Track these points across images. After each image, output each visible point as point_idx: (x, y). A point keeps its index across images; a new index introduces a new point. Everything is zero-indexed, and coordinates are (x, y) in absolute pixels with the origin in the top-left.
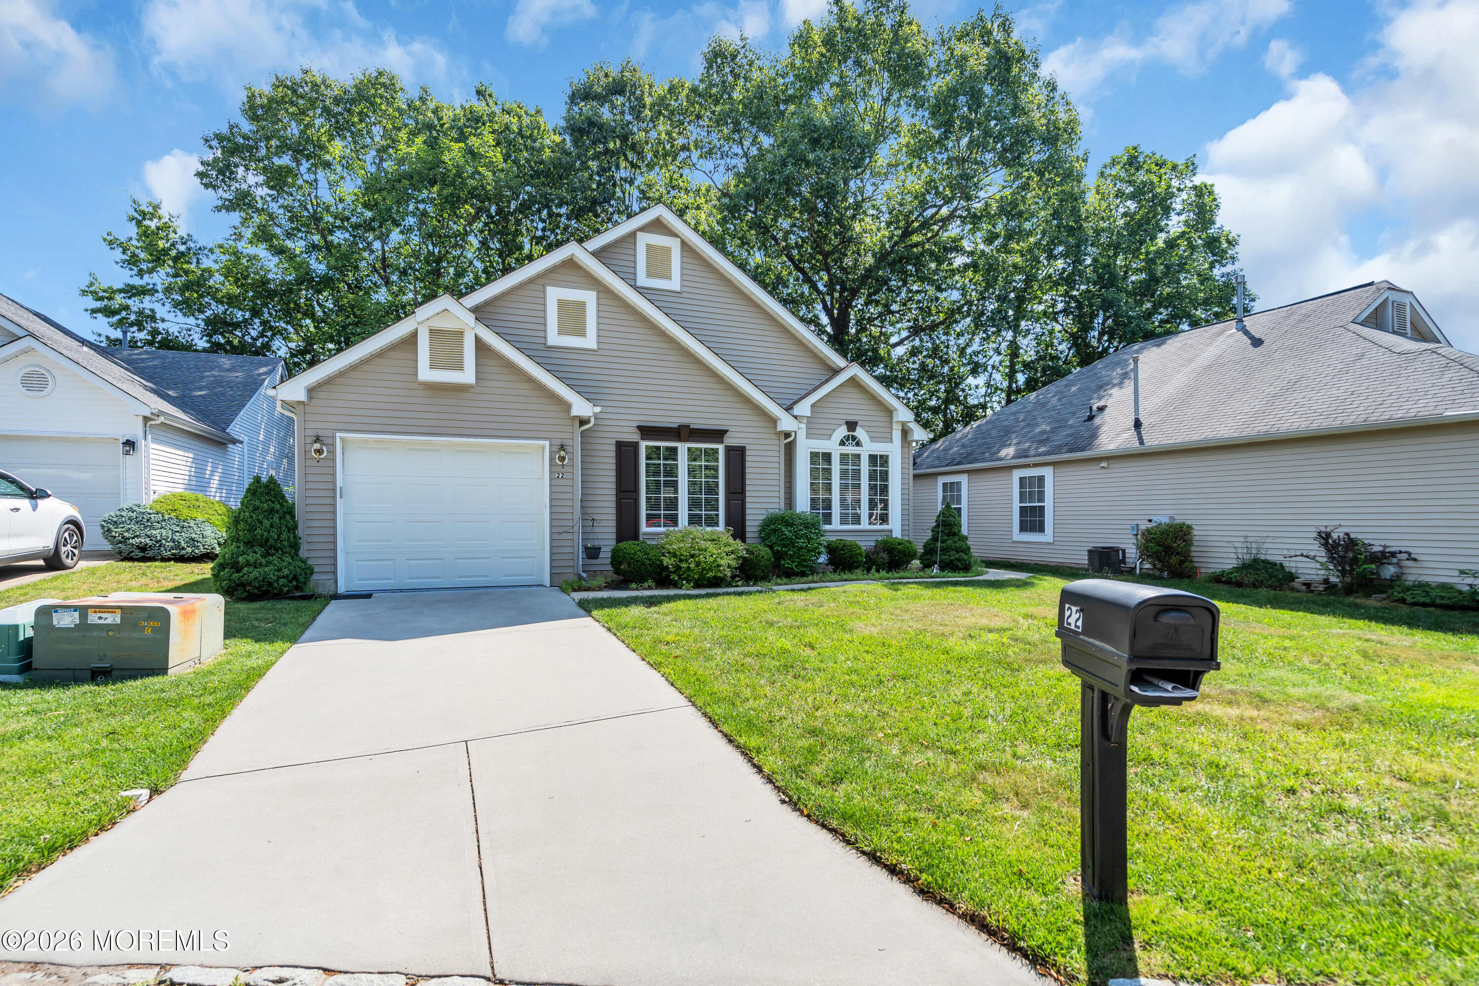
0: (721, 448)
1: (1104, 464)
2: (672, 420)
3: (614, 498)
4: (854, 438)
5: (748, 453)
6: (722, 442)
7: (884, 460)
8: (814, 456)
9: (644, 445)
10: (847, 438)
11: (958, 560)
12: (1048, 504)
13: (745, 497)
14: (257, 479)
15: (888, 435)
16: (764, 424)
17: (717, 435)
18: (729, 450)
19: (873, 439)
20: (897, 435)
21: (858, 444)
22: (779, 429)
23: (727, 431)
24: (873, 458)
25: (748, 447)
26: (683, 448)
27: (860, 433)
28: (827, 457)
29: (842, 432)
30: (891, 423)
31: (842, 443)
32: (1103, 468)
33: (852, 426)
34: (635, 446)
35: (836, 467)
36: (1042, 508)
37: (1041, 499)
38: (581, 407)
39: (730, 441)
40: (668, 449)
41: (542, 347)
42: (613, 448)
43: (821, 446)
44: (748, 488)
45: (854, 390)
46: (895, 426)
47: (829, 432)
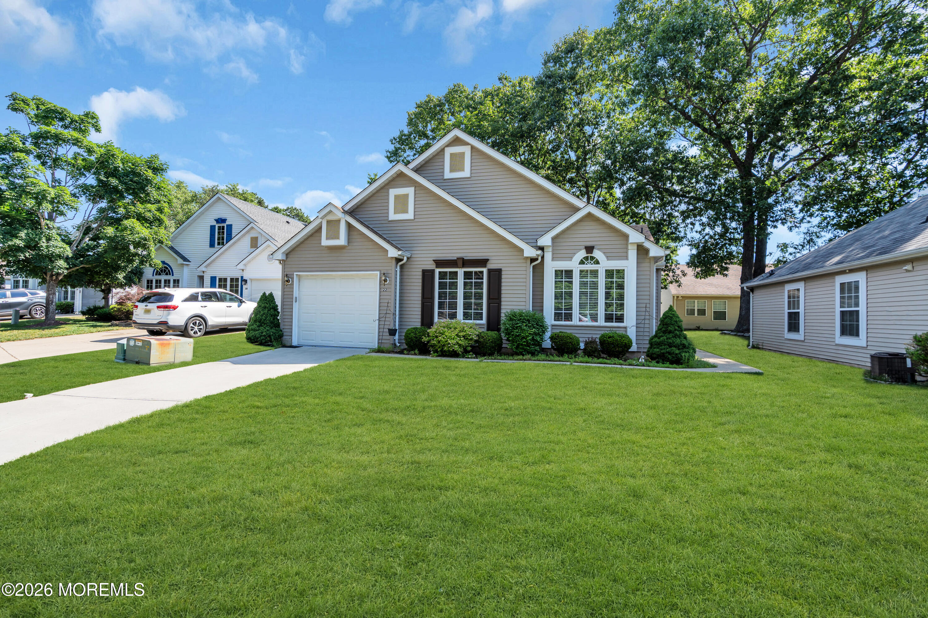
0: (485, 270)
1: (909, 267)
2: (453, 256)
3: (420, 302)
4: (592, 258)
5: (503, 273)
6: (485, 267)
7: (620, 273)
8: (558, 273)
9: (437, 271)
10: (586, 258)
11: (669, 353)
12: (862, 309)
13: (500, 301)
14: (264, 294)
15: (625, 254)
16: (516, 253)
17: (483, 262)
18: (490, 271)
19: (608, 258)
20: (633, 253)
21: (597, 262)
22: (525, 255)
23: (488, 260)
24: (609, 273)
25: (503, 269)
26: (461, 272)
27: (597, 254)
28: (569, 273)
29: (582, 254)
30: (627, 244)
31: (582, 262)
32: (907, 271)
33: (590, 249)
34: (433, 271)
35: (576, 280)
36: (857, 312)
37: (857, 305)
38: (393, 253)
39: (491, 266)
40: (451, 273)
41: (386, 222)
42: (421, 273)
43: (563, 265)
44: (503, 296)
45: (591, 223)
46: (630, 247)
47: (570, 255)
